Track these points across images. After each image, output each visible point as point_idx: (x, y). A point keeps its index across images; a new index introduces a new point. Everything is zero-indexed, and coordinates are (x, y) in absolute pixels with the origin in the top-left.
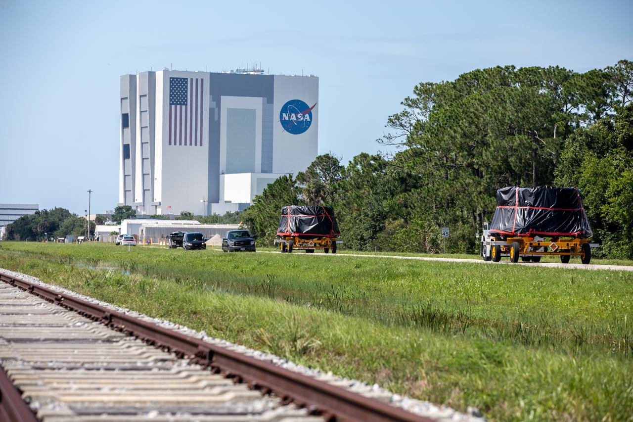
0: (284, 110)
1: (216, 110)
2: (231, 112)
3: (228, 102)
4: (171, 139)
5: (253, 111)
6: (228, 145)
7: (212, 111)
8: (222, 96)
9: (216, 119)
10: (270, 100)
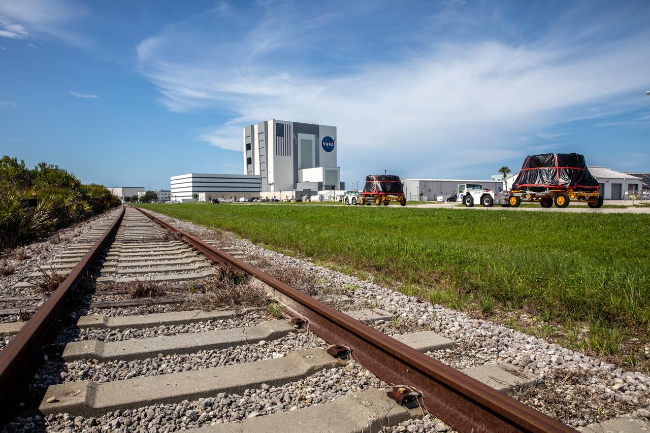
0: (323, 141)
1: (296, 141)
2: (302, 140)
3: (301, 136)
4: (277, 152)
5: (311, 141)
6: (301, 156)
7: (294, 140)
8: (299, 134)
9: (296, 144)
10: (318, 136)
